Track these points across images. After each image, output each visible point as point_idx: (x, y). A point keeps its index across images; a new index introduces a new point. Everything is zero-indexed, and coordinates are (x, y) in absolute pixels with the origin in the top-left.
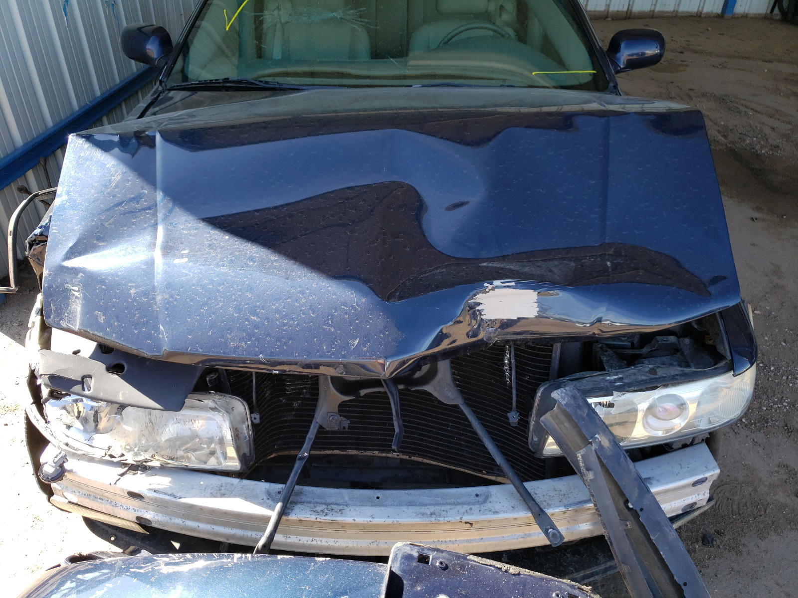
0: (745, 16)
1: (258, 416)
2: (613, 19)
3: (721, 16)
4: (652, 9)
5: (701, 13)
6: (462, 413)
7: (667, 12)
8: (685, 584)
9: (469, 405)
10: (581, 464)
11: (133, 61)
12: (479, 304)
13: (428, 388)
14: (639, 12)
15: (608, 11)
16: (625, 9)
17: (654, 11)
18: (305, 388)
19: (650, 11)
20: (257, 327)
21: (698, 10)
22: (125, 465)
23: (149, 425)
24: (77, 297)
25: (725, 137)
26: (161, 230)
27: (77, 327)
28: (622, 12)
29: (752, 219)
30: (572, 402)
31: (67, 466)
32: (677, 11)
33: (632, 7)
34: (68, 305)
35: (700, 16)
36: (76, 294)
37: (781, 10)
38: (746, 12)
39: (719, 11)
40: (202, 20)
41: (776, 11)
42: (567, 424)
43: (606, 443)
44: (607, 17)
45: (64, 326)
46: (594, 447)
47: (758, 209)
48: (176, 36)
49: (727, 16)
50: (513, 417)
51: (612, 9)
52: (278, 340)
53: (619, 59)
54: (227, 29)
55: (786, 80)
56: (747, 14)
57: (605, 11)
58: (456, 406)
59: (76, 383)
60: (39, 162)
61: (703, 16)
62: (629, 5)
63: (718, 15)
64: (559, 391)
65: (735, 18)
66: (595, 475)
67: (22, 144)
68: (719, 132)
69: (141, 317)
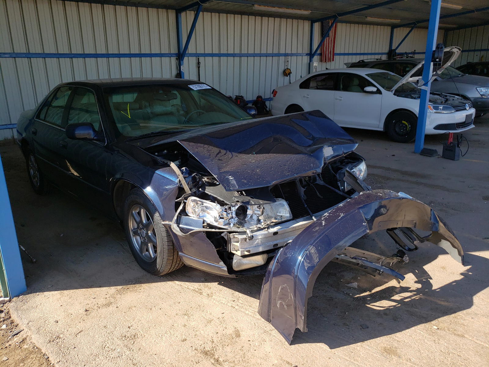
13: (317, 183)
23: (272, 208)
24: (232, 179)
34: (230, 183)
45: (232, 189)
54: (130, 118)
58: (324, 185)
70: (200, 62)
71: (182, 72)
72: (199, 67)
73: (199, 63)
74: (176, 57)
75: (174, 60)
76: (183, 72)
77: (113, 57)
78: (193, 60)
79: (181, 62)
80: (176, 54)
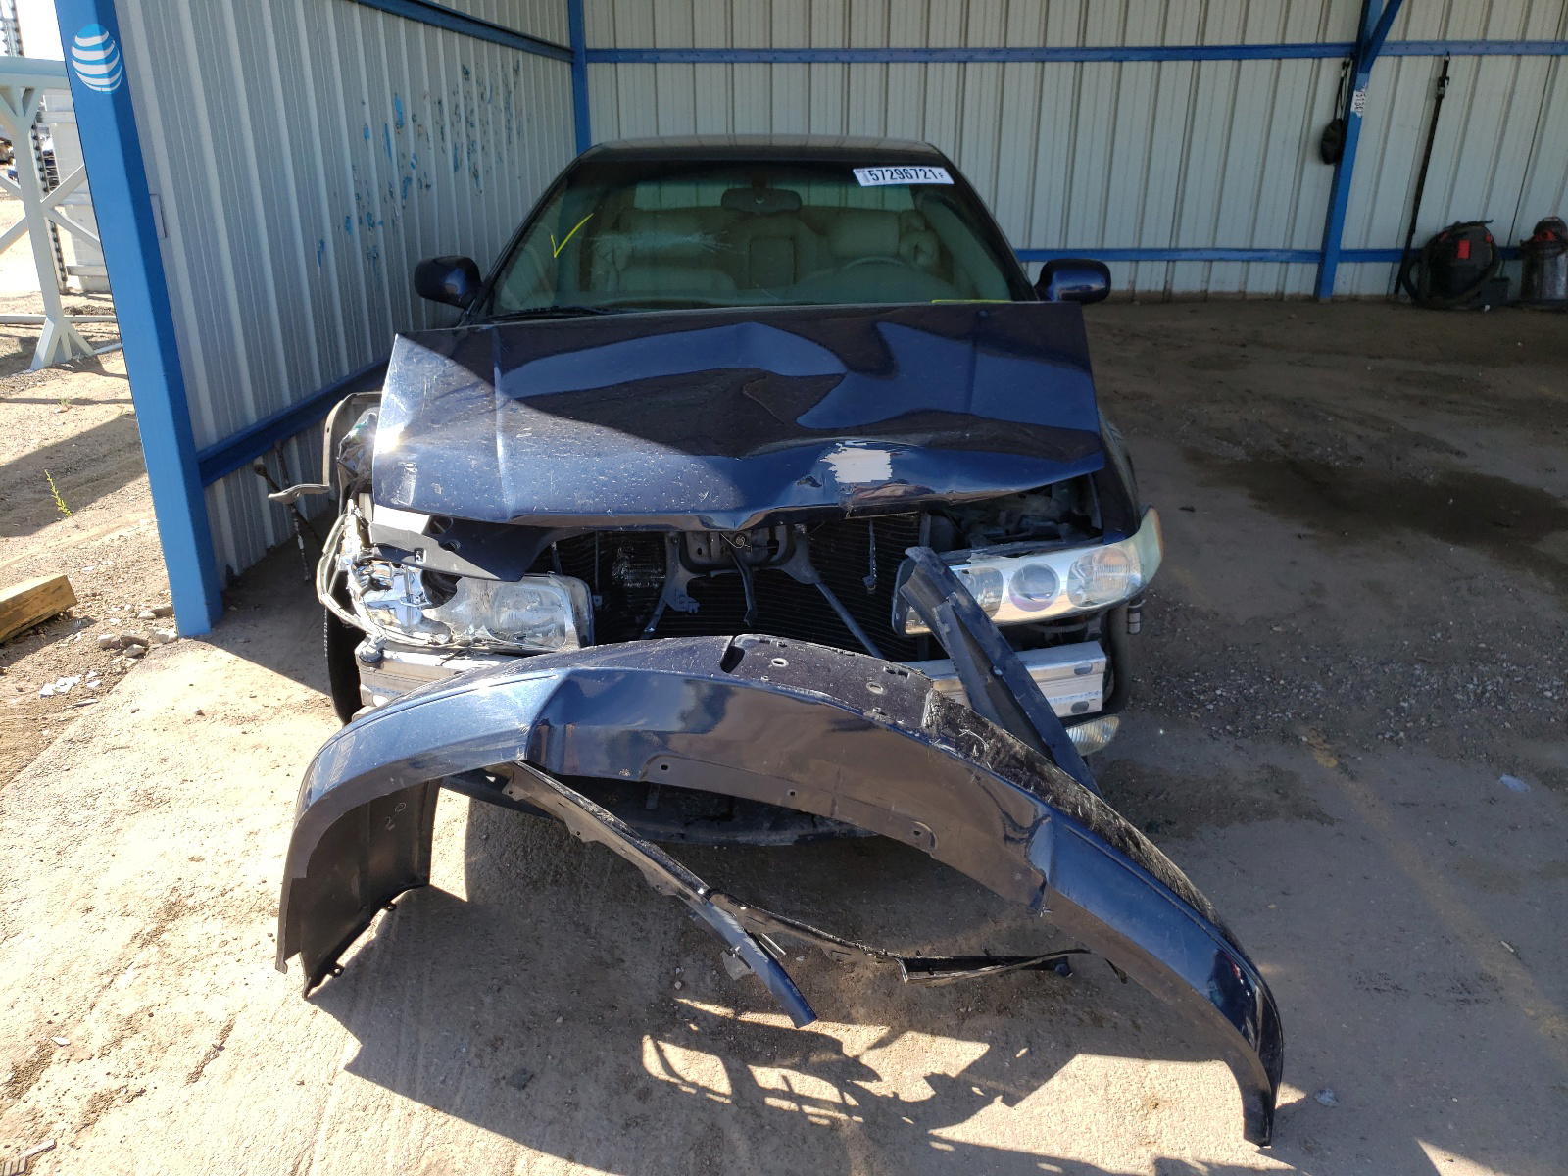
0: (1354, 299)
1: (600, 598)
2: (1142, 303)
3: (1314, 299)
4: (1204, 288)
5: (1282, 294)
6: (819, 593)
7: (1228, 294)
8: (1054, 746)
9: (825, 583)
10: (937, 618)
11: (423, 299)
12: (832, 465)
13: (783, 569)
14: (1183, 294)
15: (1134, 290)
16: (1161, 288)
17: (1206, 291)
18: (649, 601)
19: (1201, 291)
20: (604, 485)
21: (1277, 289)
22: (452, 650)
23: (485, 597)
24: (411, 474)
25: (1285, 446)
26: (499, 415)
27: (410, 502)
28: (1159, 292)
29: (1300, 537)
30: (928, 560)
31: (387, 654)
32: (1244, 292)
33: (1172, 283)
34: (400, 482)
35: (1281, 299)
36: (411, 470)
37: (1409, 287)
38: (1355, 292)
39: (1311, 291)
40: (526, 242)
41: (1403, 291)
42: (926, 590)
43: (964, 601)
44: (1132, 300)
45: (396, 503)
46: (950, 603)
47: (1310, 525)
48: (486, 271)
49: (1324, 298)
50: (870, 581)
51: (1138, 288)
52: (627, 495)
53: (1052, 293)
54: (555, 256)
55: (1399, 379)
56: (1356, 296)
57: (1128, 291)
58: (813, 586)
59: (408, 553)
60: (274, 446)
61: (1285, 299)
62: (1166, 282)
63: (1310, 297)
64: (914, 548)
65: (1336, 300)
66: (950, 627)
67: (255, 421)
68: (1278, 441)
69: (482, 485)
70: (1448, 75)
71: (1355, 114)
72: (1439, 98)
73: (1443, 80)
74: (1342, 59)
75: (1330, 69)
76: (1359, 115)
77: (1099, 61)
78: (1420, 71)
79: (1360, 77)
80: (1351, 45)
